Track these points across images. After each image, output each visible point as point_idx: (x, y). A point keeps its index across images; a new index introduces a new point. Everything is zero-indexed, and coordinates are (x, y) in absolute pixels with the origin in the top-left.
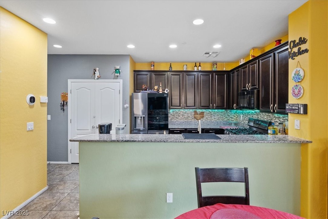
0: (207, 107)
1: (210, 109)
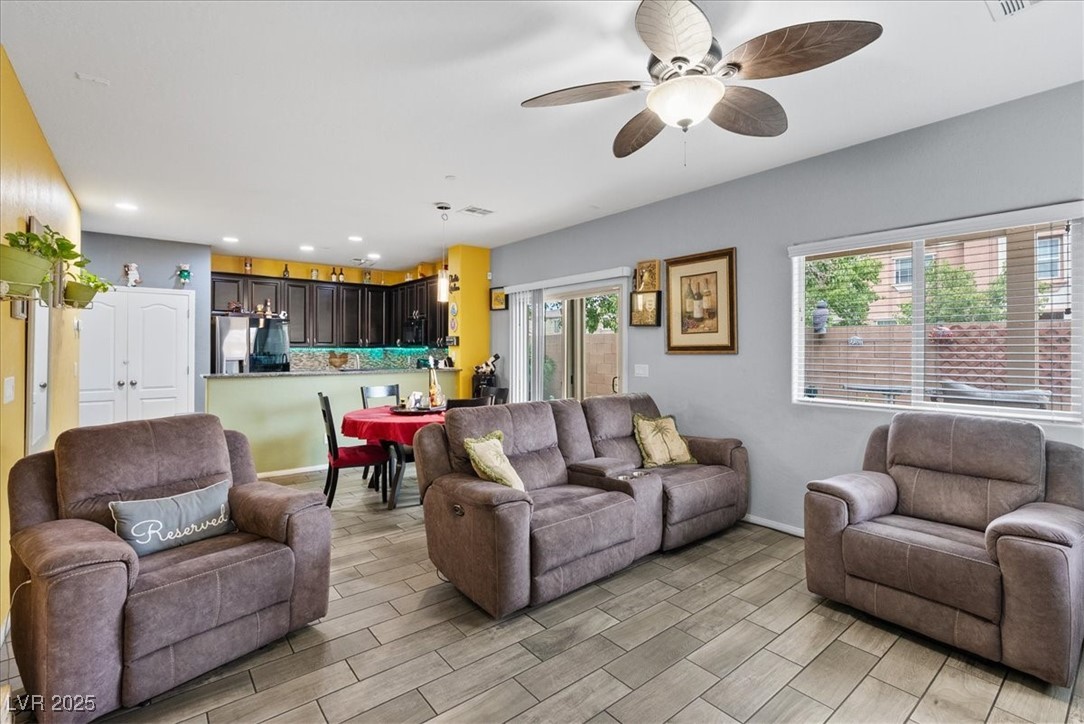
0: (353, 344)
1: (359, 347)
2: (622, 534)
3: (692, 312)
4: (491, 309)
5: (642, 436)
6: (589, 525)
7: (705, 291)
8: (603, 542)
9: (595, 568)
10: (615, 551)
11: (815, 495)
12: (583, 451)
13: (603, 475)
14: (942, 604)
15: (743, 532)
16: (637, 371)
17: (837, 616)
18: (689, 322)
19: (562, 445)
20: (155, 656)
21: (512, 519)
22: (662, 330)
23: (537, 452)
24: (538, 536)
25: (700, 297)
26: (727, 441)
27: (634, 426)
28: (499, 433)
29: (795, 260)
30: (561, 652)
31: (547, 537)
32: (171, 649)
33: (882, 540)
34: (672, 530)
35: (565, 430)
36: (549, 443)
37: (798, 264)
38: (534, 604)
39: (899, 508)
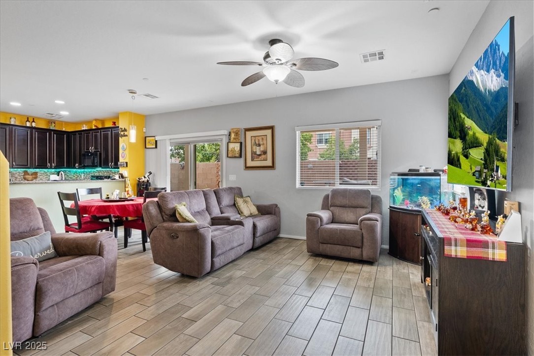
0: (43, 166)
1: (47, 168)
2: (241, 242)
3: (256, 152)
4: (146, 148)
5: (239, 205)
6: (231, 237)
7: (262, 143)
8: (235, 244)
9: (232, 255)
10: (238, 248)
11: (309, 217)
12: (216, 212)
13: (229, 219)
14: (348, 246)
15: (279, 240)
16: (230, 178)
17: (317, 258)
18: (255, 156)
19: (208, 209)
20: (49, 309)
21: (206, 234)
22: (242, 160)
23: (198, 212)
24: (214, 241)
25: (259, 145)
26: (272, 205)
27: (235, 201)
28: (184, 203)
29: (297, 132)
30: (229, 283)
31: (217, 242)
32: (55, 306)
33: (331, 229)
34: (257, 240)
35: (208, 202)
36: (203, 208)
37: (298, 133)
38: (213, 270)
39: (333, 221)
